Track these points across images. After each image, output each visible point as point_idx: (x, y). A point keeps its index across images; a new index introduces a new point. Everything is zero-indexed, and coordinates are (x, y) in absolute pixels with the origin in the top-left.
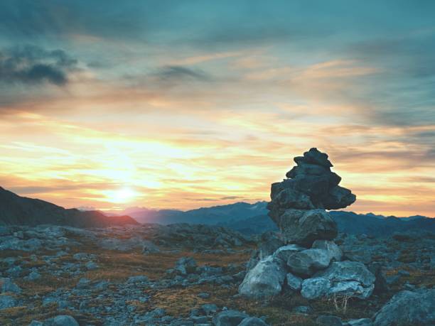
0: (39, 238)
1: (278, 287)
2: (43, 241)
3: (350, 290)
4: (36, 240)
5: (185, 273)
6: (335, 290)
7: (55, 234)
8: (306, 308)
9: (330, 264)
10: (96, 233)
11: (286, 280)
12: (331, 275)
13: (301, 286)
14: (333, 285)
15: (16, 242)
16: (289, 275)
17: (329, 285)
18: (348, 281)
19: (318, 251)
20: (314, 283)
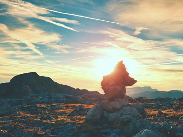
0: (55, 98)
1: (99, 116)
2: (56, 99)
3: (127, 118)
4: (54, 99)
5: (78, 110)
6: (121, 118)
7: (61, 97)
8: (107, 125)
9: (121, 107)
10: (76, 97)
11: (103, 114)
12: (121, 112)
13: (108, 116)
14: (121, 116)
15: (47, 99)
16: (105, 112)
17: (119, 116)
18: (127, 114)
19: (116, 102)
20: (113, 115)
